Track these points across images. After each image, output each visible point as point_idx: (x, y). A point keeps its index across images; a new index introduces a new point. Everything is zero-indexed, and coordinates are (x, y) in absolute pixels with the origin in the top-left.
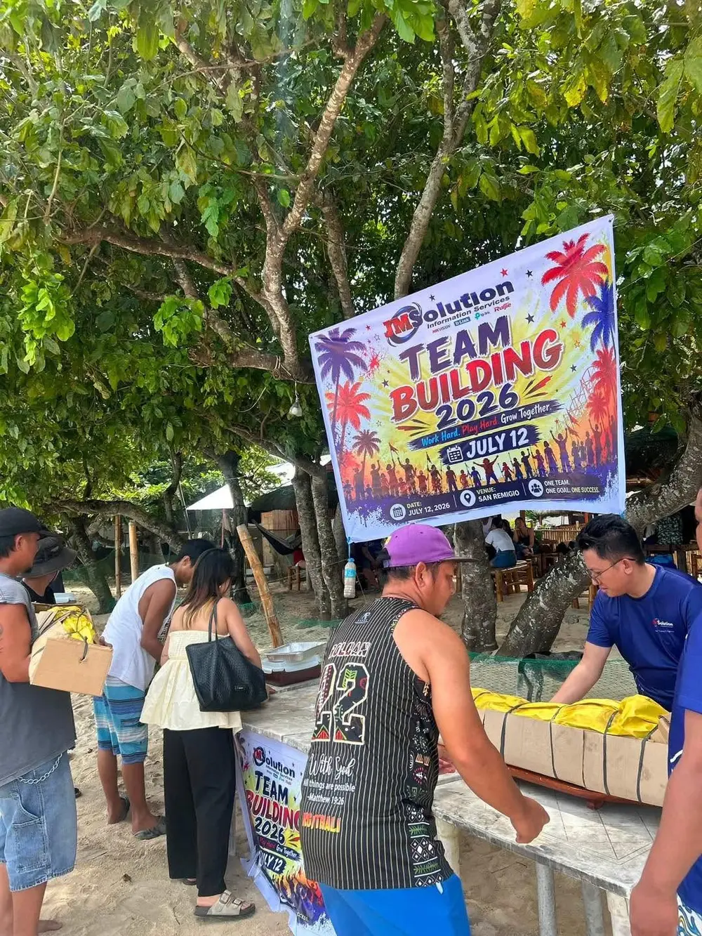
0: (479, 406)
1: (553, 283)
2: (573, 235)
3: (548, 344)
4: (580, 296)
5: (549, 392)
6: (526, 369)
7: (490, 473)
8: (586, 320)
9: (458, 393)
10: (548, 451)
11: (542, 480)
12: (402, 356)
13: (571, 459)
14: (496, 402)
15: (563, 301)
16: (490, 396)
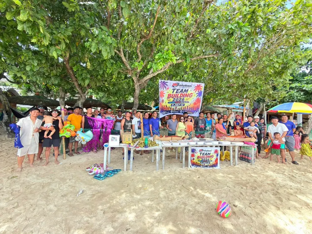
0: (179, 100)
1: (195, 88)
2: (200, 84)
3: (191, 95)
4: (197, 91)
5: (189, 100)
6: (187, 97)
7: (176, 109)
8: (197, 94)
9: (177, 97)
10: (185, 107)
11: (183, 111)
12: (173, 89)
13: (188, 109)
14: (181, 100)
15: (195, 90)
16: (181, 99)
